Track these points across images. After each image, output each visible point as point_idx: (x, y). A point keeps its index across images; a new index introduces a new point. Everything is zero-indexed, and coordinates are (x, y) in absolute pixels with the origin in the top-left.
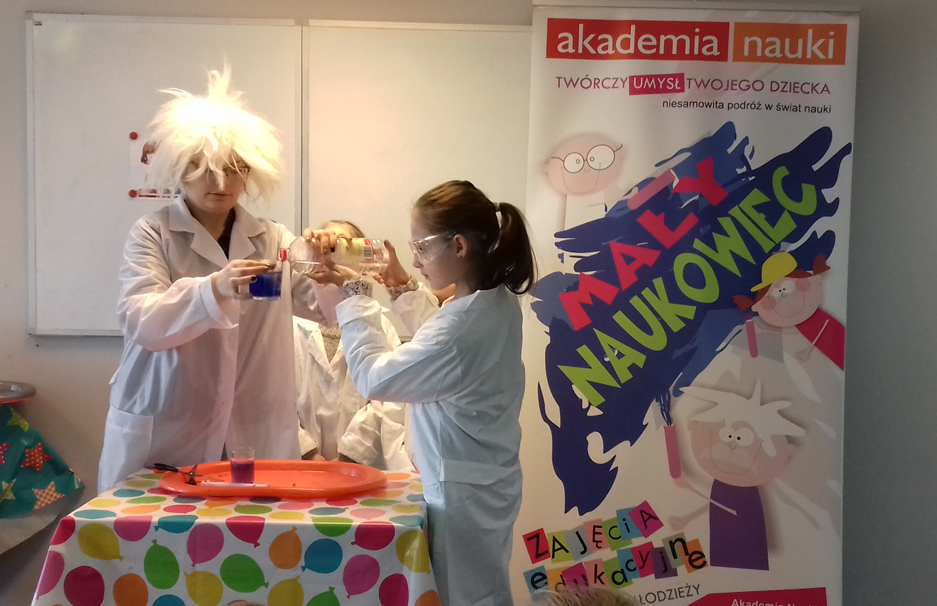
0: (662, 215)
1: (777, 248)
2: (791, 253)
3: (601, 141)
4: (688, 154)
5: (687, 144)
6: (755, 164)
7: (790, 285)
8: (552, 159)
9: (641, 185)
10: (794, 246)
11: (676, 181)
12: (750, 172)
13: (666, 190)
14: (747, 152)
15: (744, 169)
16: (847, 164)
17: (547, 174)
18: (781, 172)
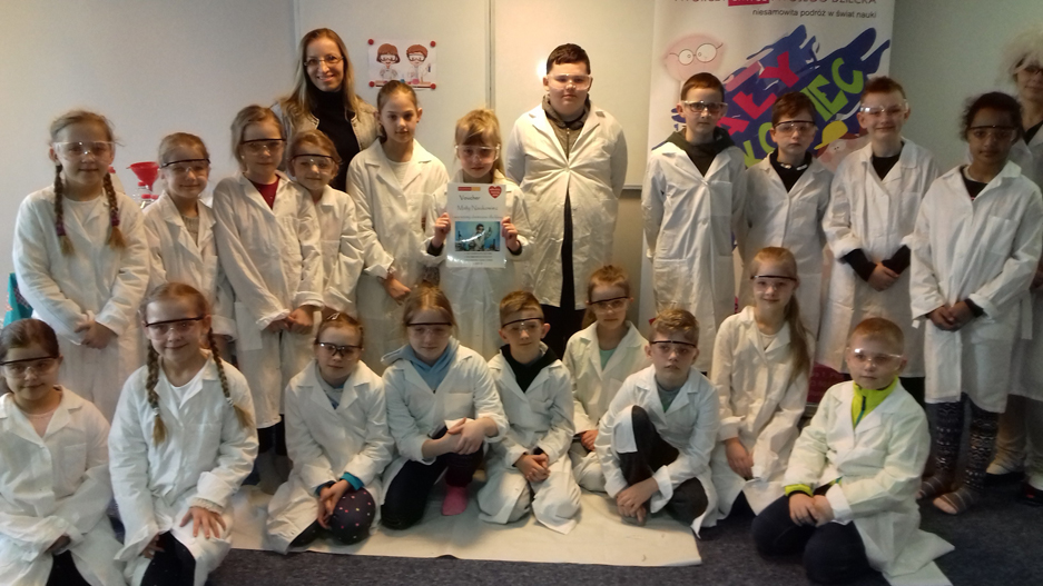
0: (751, 96)
1: (833, 118)
2: (844, 121)
3: (706, 40)
4: (771, 50)
5: (771, 41)
6: (820, 56)
7: (842, 144)
8: (670, 54)
9: (736, 74)
10: (846, 117)
11: (762, 70)
12: (816, 63)
13: (754, 77)
14: (814, 49)
15: (812, 61)
16: (886, 55)
17: (666, 66)
18: (839, 62)
